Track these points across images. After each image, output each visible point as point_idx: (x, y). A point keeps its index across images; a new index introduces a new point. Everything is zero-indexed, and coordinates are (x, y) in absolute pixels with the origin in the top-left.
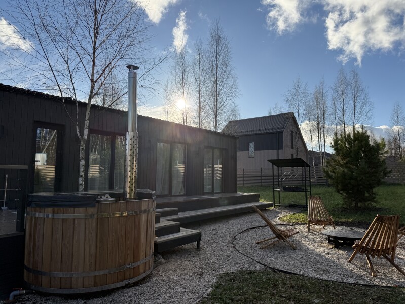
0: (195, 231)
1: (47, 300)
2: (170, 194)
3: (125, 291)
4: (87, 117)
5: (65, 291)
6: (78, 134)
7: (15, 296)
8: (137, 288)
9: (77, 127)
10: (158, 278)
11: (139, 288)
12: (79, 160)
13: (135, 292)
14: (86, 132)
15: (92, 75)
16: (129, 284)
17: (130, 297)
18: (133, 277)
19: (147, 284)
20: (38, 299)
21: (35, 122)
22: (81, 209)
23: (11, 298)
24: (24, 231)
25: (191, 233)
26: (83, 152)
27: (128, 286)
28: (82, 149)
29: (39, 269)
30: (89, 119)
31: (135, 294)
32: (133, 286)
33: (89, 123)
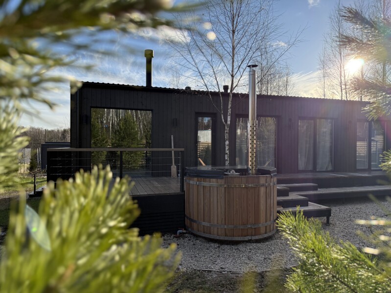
0: (323, 207)
1: (197, 239)
2: (314, 170)
3: (249, 244)
4: (230, 106)
5: (207, 236)
6: (223, 120)
7: (180, 233)
8: (258, 244)
9: (222, 115)
10: (278, 240)
11: (259, 245)
12: (225, 141)
13: (255, 247)
14: (229, 119)
15: (232, 71)
16: (251, 240)
17: (250, 249)
18: (255, 235)
19: (267, 243)
20: (192, 238)
21: (197, 113)
22: (214, 180)
23: (178, 234)
24: (184, 191)
25: (318, 208)
26: (227, 135)
27: (250, 241)
28: (227, 132)
29: (192, 218)
30: (230, 108)
31: (255, 248)
32: (256, 242)
33: (231, 111)
